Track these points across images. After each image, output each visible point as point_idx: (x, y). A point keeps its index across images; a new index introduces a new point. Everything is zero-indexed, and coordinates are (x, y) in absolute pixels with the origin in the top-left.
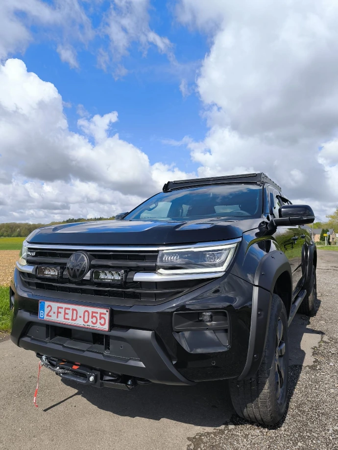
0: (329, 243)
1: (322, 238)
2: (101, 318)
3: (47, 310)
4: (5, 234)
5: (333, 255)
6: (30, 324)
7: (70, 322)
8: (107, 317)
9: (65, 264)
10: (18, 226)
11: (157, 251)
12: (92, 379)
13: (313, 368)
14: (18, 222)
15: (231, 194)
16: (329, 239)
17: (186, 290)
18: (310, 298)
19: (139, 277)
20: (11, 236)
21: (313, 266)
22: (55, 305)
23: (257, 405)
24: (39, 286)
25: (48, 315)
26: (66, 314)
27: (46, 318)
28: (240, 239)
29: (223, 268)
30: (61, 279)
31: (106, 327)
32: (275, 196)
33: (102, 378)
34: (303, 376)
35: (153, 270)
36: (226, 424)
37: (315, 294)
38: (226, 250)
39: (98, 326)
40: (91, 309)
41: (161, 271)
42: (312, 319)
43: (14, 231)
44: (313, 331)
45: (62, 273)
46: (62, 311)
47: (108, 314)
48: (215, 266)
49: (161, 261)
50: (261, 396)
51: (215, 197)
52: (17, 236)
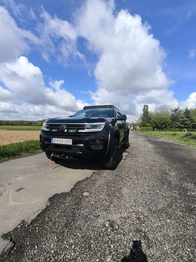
0: (136, 130)
1: (134, 128)
2: (70, 142)
3: (54, 140)
4: (19, 124)
5: (136, 133)
6: (48, 145)
7: (61, 143)
8: (72, 141)
9: (59, 128)
10: (25, 122)
11: (85, 124)
12: (67, 158)
13: (125, 159)
14: (24, 120)
15: (105, 111)
16: (136, 129)
17: (92, 134)
18: (126, 143)
19: (80, 131)
20: (22, 126)
21: (128, 134)
22: (56, 139)
23: (109, 163)
24: (50, 134)
25: (54, 142)
26: (59, 141)
27: (54, 143)
28: (106, 122)
29: (102, 129)
30: (57, 132)
31: (71, 144)
32: (117, 112)
33: (70, 158)
34: (122, 161)
35: (84, 129)
36: (102, 170)
37: (128, 142)
38: (102, 124)
39: (69, 144)
40: (67, 140)
41: (86, 129)
42: (127, 149)
43: (23, 123)
44: (126, 152)
45: (58, 130)
46: (59, 140)
47: (72, 140)
48: (100, 128)
49: (86, 127)
50: (110, 161)
51: (100, 111)
52: (24, 125)
